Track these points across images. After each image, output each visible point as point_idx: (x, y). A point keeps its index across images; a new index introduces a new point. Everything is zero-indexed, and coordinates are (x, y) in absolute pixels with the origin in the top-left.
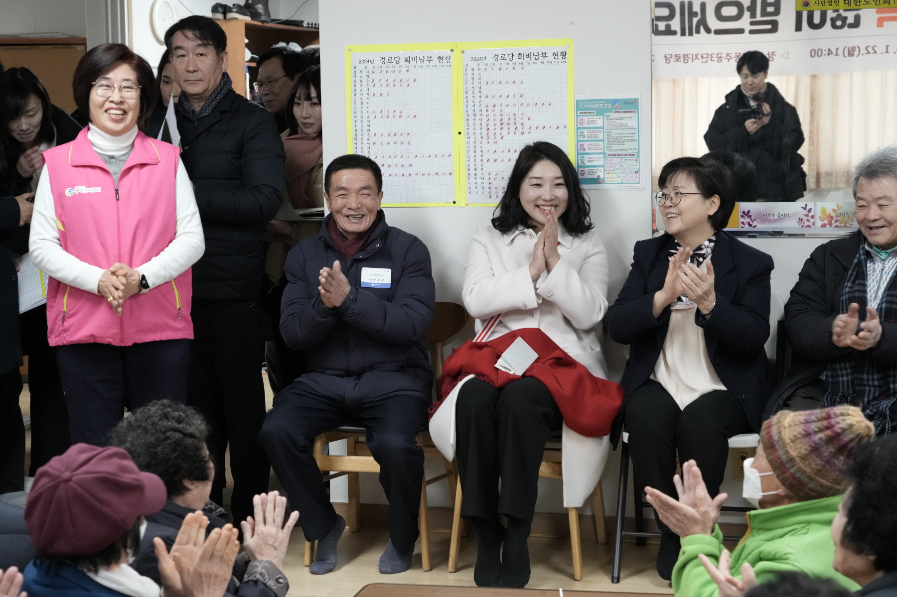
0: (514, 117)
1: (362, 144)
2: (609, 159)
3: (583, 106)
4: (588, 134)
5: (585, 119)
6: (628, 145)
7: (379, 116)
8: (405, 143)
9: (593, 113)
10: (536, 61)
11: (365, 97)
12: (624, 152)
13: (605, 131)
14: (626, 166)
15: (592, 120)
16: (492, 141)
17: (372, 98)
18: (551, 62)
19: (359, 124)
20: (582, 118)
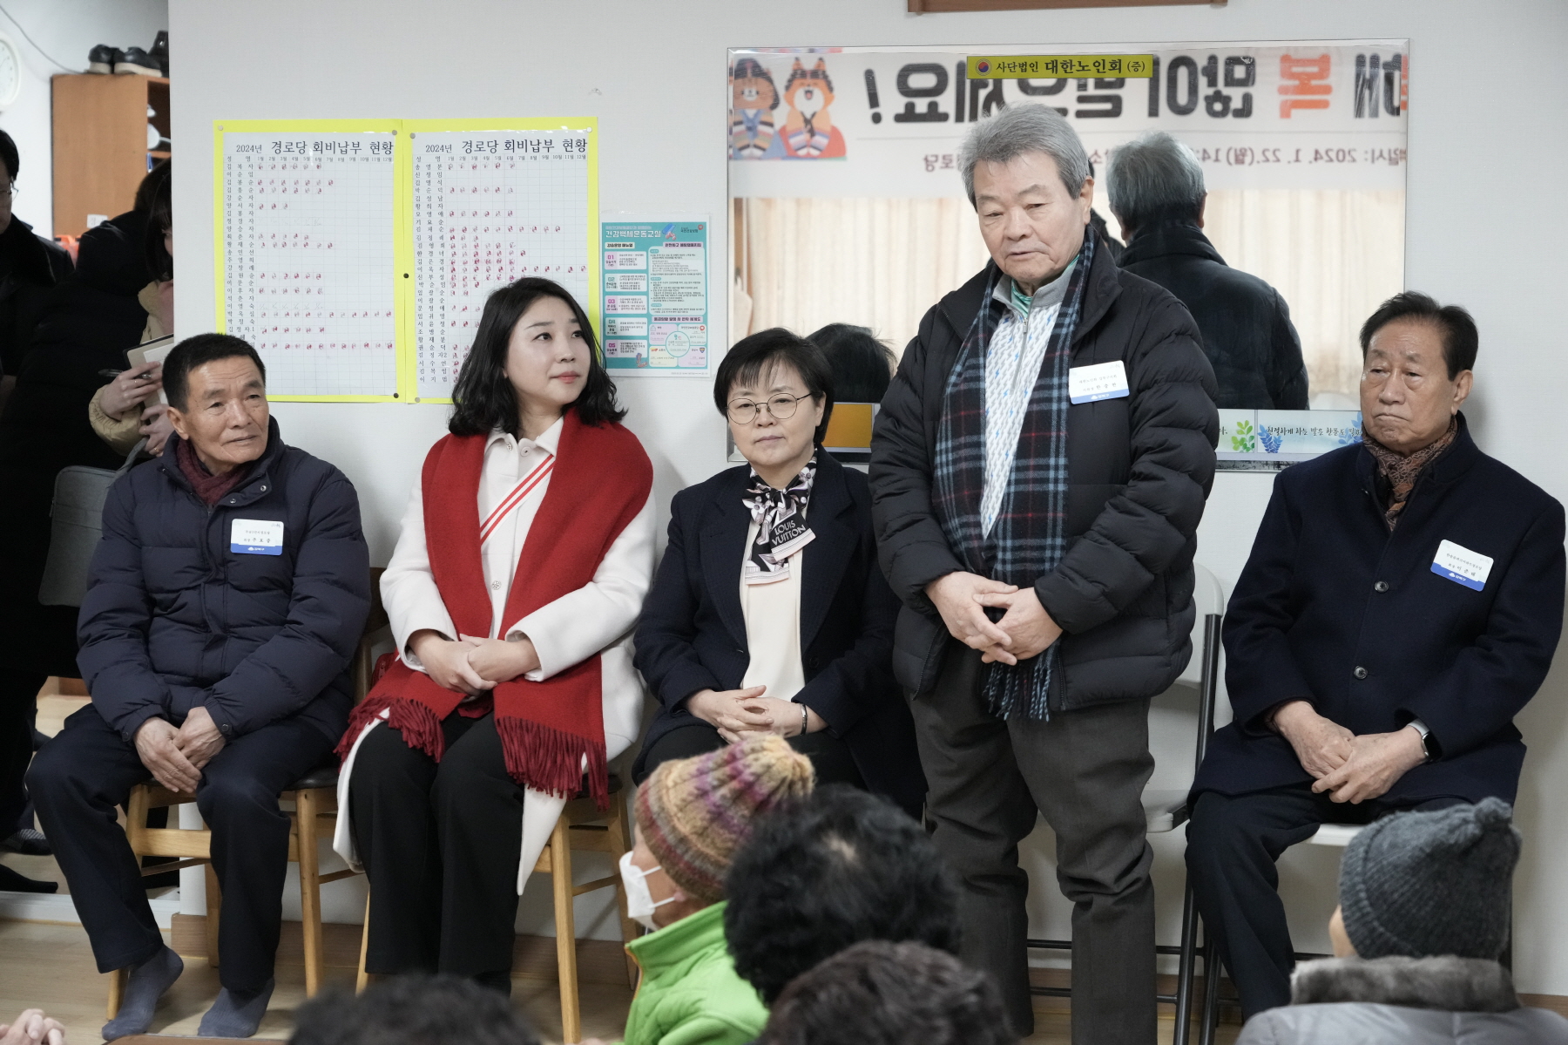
0: (498, 251)
1: (240, 290)
2: (656, 326)
3: (614, 233)
4: (622, 281)
5: (618, 255)
6: (688, 302)
7: (269, 243)
8: (314, 291)
9: (631, 245)
10: (535, 154)
11: (246, 210)
12: (682, 315)
13: (650, 276)
14: (684, 338)
15: (628, 257)
16: (459, 290)
17: (258, 212)
18: (560, 158)
19: (235, 256)
20: (611, 253)
